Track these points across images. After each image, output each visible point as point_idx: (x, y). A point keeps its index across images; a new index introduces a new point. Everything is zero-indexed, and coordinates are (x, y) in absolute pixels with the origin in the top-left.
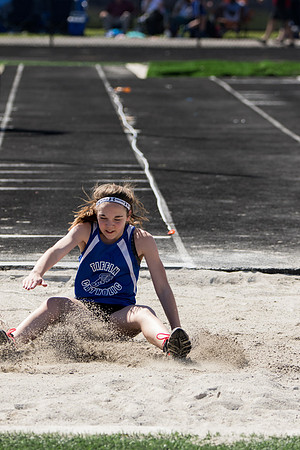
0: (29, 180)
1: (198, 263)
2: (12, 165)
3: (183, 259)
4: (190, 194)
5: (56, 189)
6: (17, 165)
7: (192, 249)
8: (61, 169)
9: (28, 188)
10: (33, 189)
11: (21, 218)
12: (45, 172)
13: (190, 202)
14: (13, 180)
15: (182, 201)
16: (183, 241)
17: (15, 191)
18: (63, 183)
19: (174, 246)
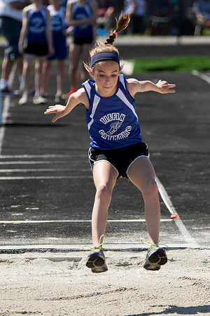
0: (33, 170)
1: (201, 244)
2: (16, 157)
3: (187, 240)
4: (186, 180)
5: (60, 177)
6: (20, 156)
7: (194, 231)
8: (62, 159)
9: (33, 178)
10: (38, 178)
11: (30, 205)
12: (48, 162)
13: (186, 187)
14: (18, 170)
15: (180, 187)
16: (184, 224)
17: (22, 180)
18: (66, 172)
19: (177, 228)
